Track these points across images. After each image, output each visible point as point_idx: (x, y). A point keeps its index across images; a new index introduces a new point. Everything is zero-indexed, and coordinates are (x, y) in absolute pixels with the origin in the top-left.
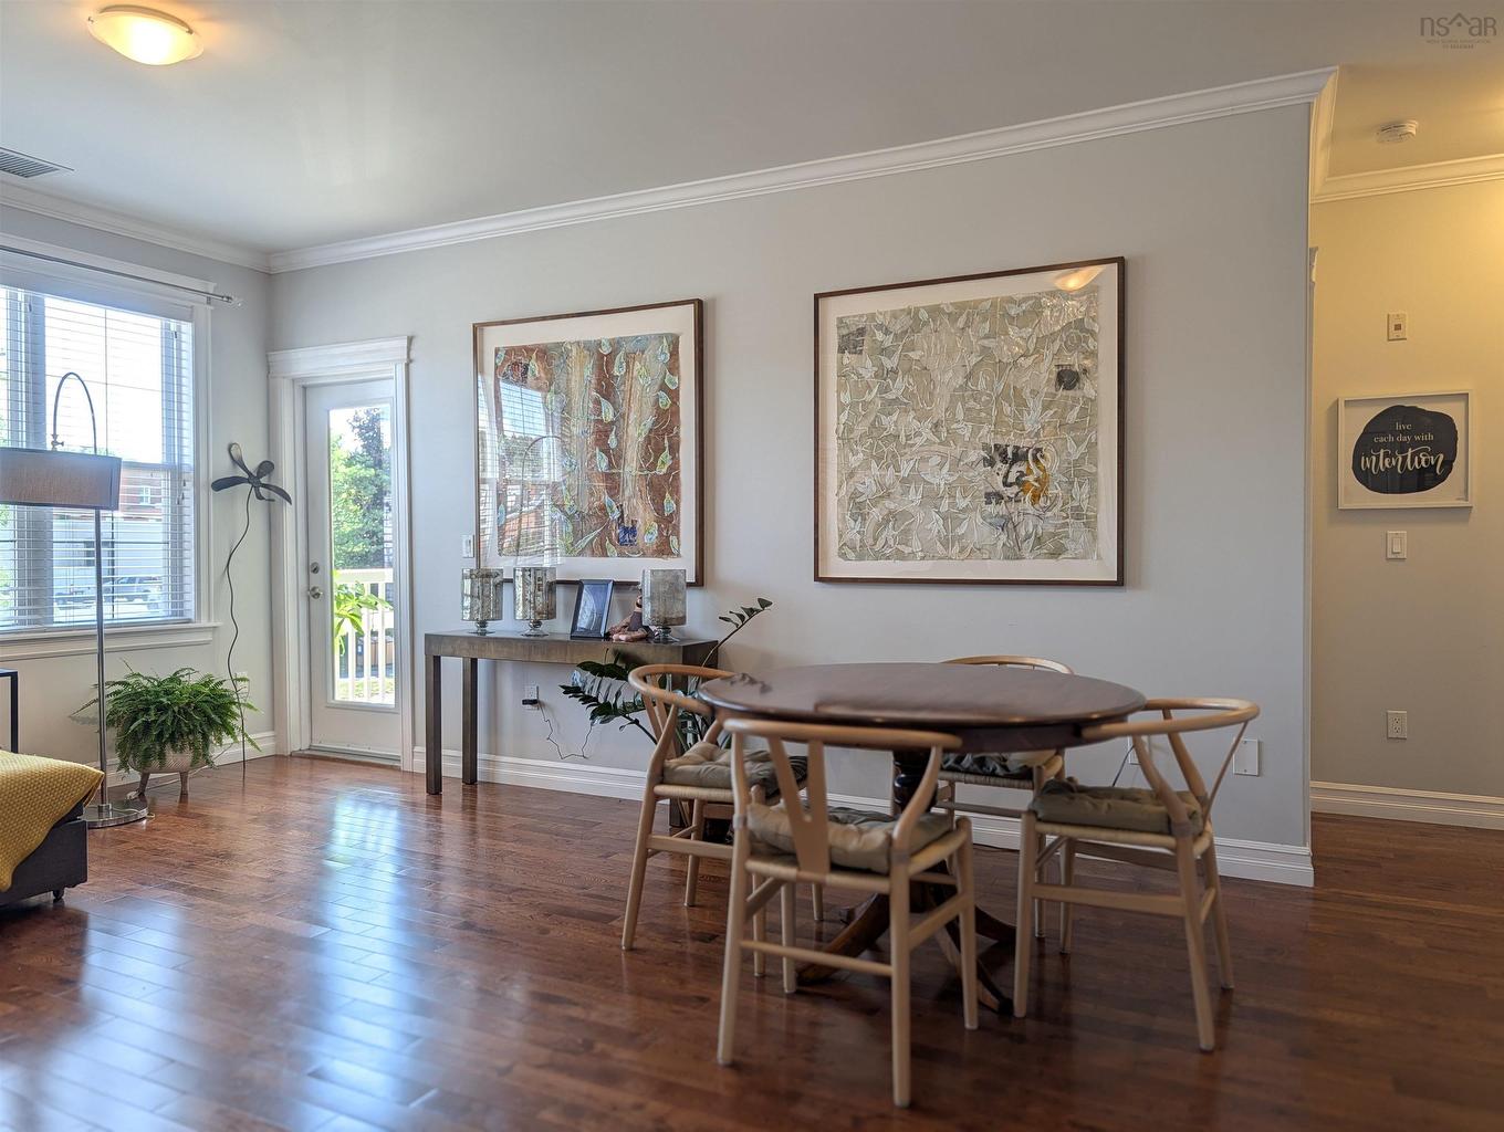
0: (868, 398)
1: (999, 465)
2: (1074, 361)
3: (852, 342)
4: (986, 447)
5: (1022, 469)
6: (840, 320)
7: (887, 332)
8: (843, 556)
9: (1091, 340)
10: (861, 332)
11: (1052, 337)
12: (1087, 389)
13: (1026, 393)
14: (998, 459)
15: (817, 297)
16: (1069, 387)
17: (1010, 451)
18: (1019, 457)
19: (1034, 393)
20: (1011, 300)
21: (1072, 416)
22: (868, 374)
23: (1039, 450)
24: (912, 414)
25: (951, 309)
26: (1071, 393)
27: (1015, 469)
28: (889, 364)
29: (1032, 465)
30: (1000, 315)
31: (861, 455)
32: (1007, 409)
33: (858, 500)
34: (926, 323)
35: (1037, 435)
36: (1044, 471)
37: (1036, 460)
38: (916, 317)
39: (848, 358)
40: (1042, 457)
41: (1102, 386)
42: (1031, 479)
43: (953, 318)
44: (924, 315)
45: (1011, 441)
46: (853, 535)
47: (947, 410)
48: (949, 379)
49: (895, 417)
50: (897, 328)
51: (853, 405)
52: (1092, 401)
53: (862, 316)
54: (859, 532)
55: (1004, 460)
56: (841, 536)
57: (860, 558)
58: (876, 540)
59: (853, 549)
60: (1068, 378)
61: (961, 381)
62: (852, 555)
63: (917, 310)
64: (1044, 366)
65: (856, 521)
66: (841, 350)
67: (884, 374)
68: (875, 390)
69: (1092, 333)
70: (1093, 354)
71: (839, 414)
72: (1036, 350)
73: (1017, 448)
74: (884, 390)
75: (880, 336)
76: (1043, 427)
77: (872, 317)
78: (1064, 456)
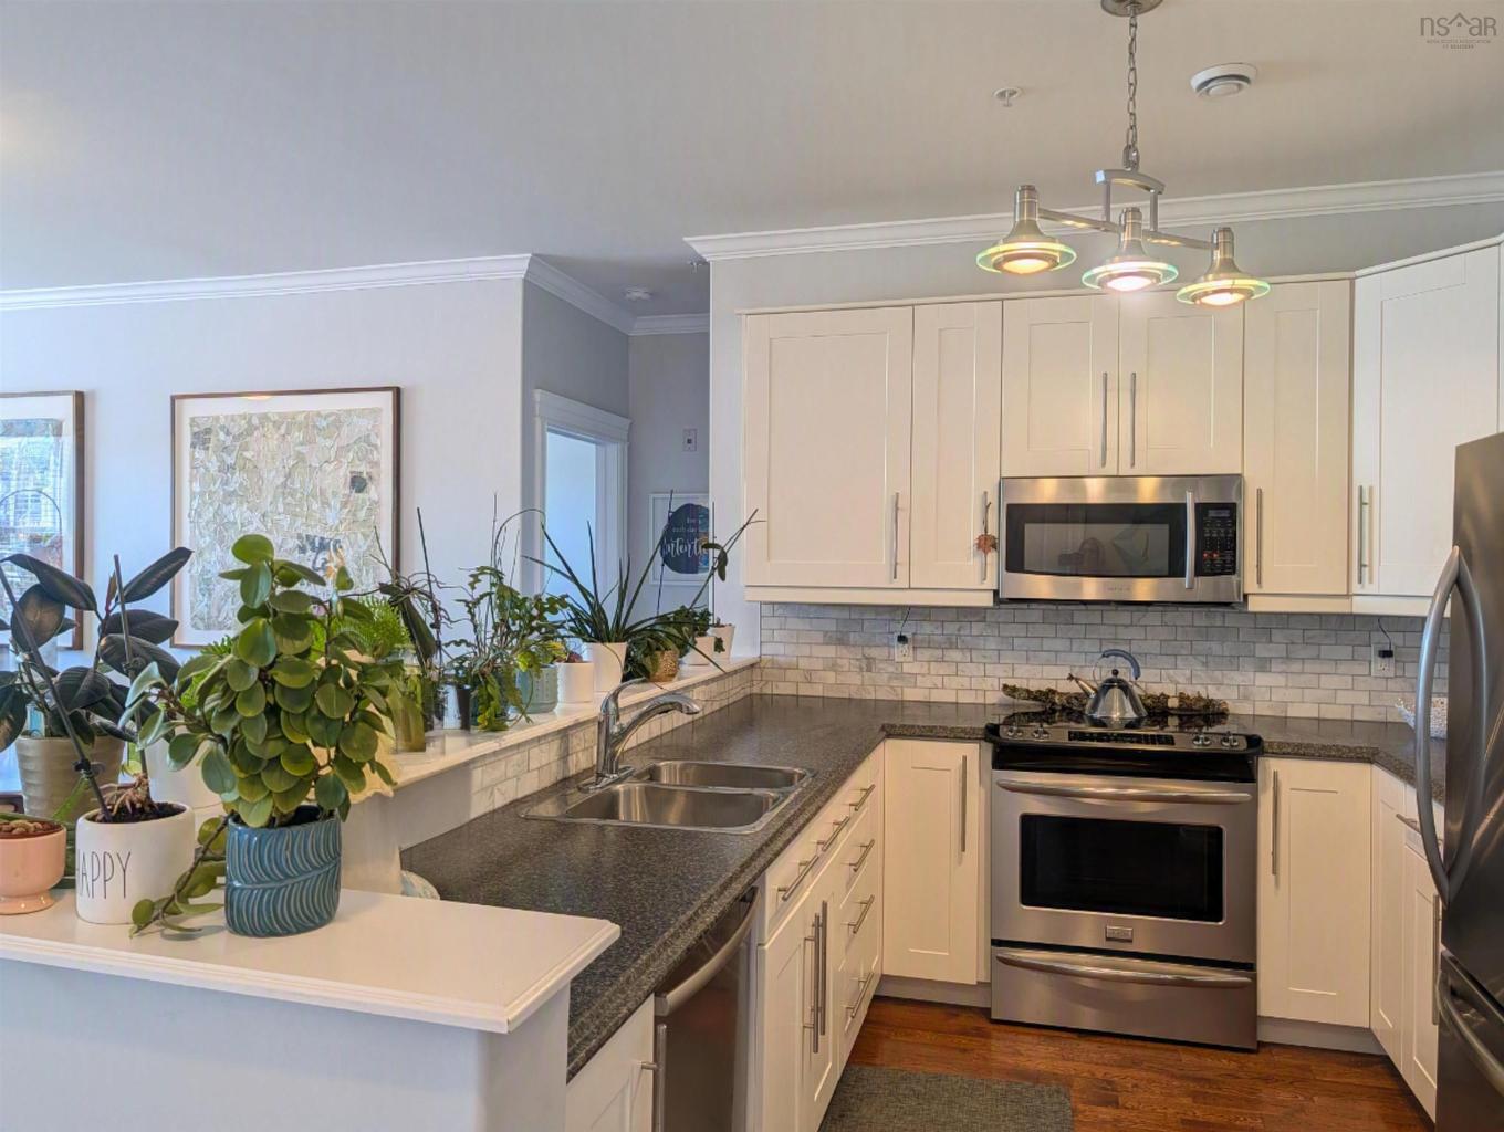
0: (213, 488)
1: (309, 552)
2: (363, 469)
3: (202, 438)
4: (299, 537)
5: (326, 556)
6: (193, 420)
7: (228, 434)
8: (195, 626)
9: (375, 453)
10: (208, 431)
11: (348, 448)
12: (372, 492)
13: (329, 494)
14: (309, 547)
15: (173, 399)
16: (360, 490)
17: (317, 541)
18: (323, 547)
19: (335, 494)
20: (319, 414)
21: (362, 515)
22: (214, 467)
23: (338, 541)
24: (245, 505)
25: (277, 418)
26: (361, 495)
27: (321, 556)
28: (230, 460)
29: (333, 554)
30: (311, 425)
31: (208, 539)
32: (315, 506)
33: (205, 577)
34: (256, 428)
35: (337, 529)
36: (342, 559)
37: (336, 550)
38: (249, 422)
39: (199, 454)
40: (341, 547)
41: (382, 490)
42: (331, 565)
43: (277, 425)
44: (255, 421)
45: (316, 532)
46: (201, 609)
47: (271, 503)
48: (274, 478)
49: (234, 505)
50: (235, 431)
51: (202, 494)
52: (376, 503)
53: (208, 417)
54: (206, 605)
55: (313, 549)
56: (192, 608)
57: (208, 627)
58: (219, 612)
59: (202, 619)
60: (358, 483)
61: (282, 479)
62: (201, 625)
63: (251, 416)
64: (342, 472)
65: (204, 595)
66: (193, 446)
67: (227, 469)
68: (218, 483)
69: (376, 446)
70: (376, 464)
71: (191, 501)
72: (336, 458)
73: (322, 539)
74: (226, 483)
75: (222, 436)
76: (341, 522)
77: (217, 419)
78: (356, 546)
